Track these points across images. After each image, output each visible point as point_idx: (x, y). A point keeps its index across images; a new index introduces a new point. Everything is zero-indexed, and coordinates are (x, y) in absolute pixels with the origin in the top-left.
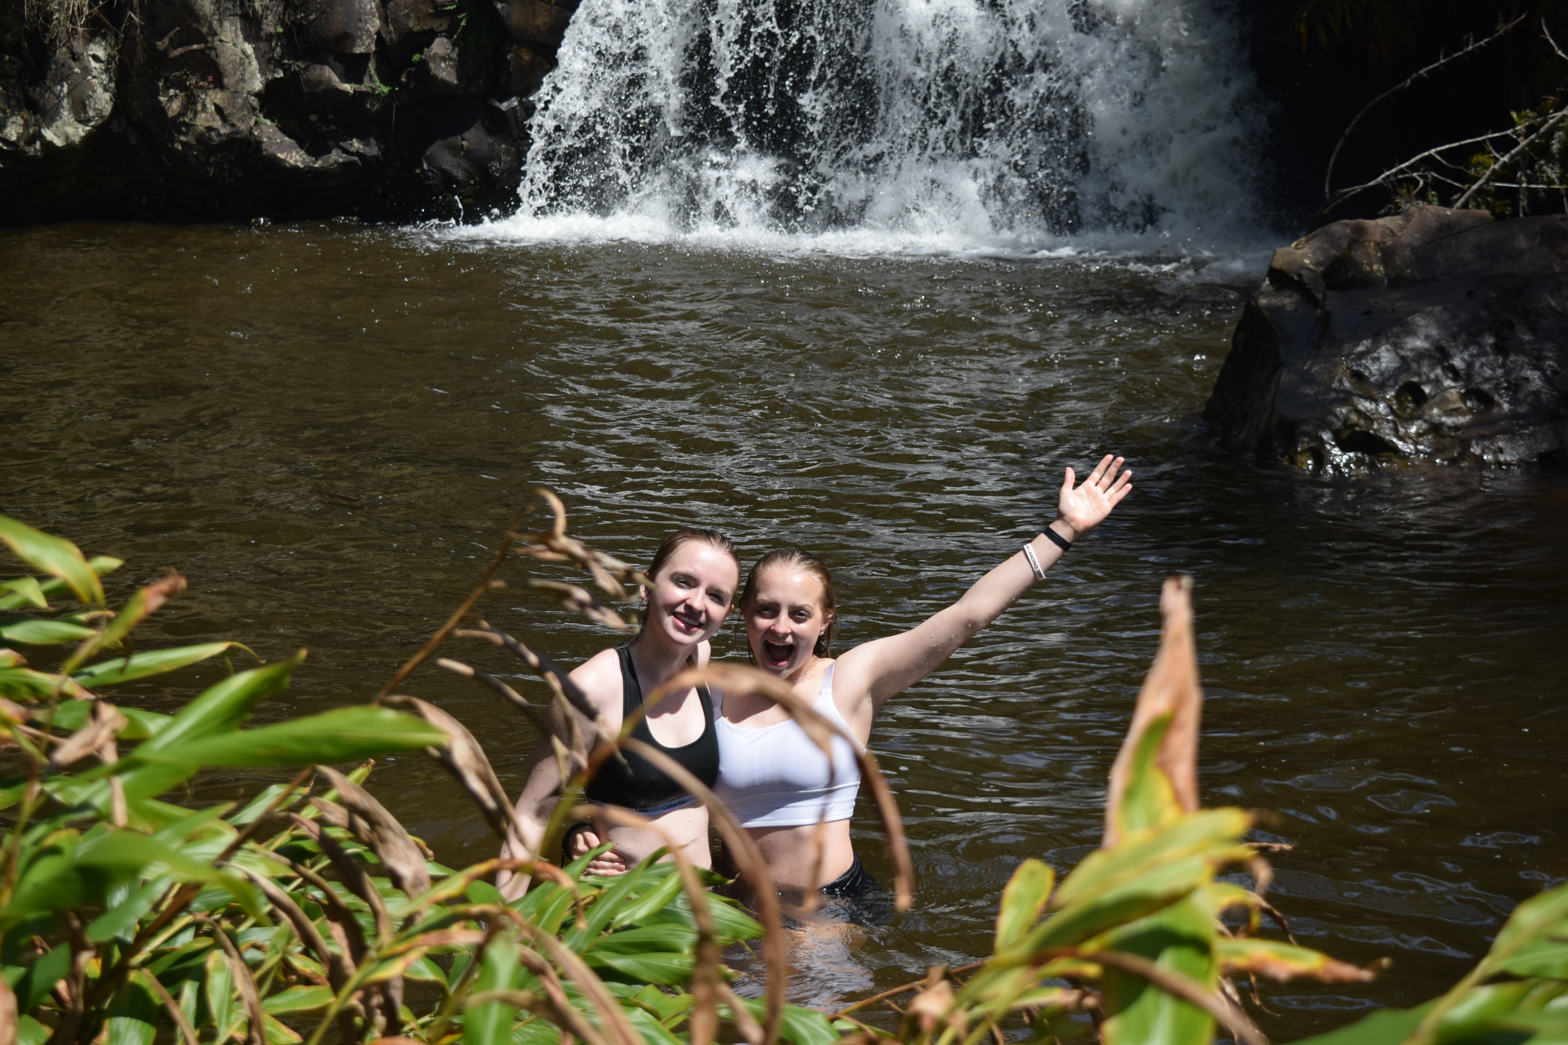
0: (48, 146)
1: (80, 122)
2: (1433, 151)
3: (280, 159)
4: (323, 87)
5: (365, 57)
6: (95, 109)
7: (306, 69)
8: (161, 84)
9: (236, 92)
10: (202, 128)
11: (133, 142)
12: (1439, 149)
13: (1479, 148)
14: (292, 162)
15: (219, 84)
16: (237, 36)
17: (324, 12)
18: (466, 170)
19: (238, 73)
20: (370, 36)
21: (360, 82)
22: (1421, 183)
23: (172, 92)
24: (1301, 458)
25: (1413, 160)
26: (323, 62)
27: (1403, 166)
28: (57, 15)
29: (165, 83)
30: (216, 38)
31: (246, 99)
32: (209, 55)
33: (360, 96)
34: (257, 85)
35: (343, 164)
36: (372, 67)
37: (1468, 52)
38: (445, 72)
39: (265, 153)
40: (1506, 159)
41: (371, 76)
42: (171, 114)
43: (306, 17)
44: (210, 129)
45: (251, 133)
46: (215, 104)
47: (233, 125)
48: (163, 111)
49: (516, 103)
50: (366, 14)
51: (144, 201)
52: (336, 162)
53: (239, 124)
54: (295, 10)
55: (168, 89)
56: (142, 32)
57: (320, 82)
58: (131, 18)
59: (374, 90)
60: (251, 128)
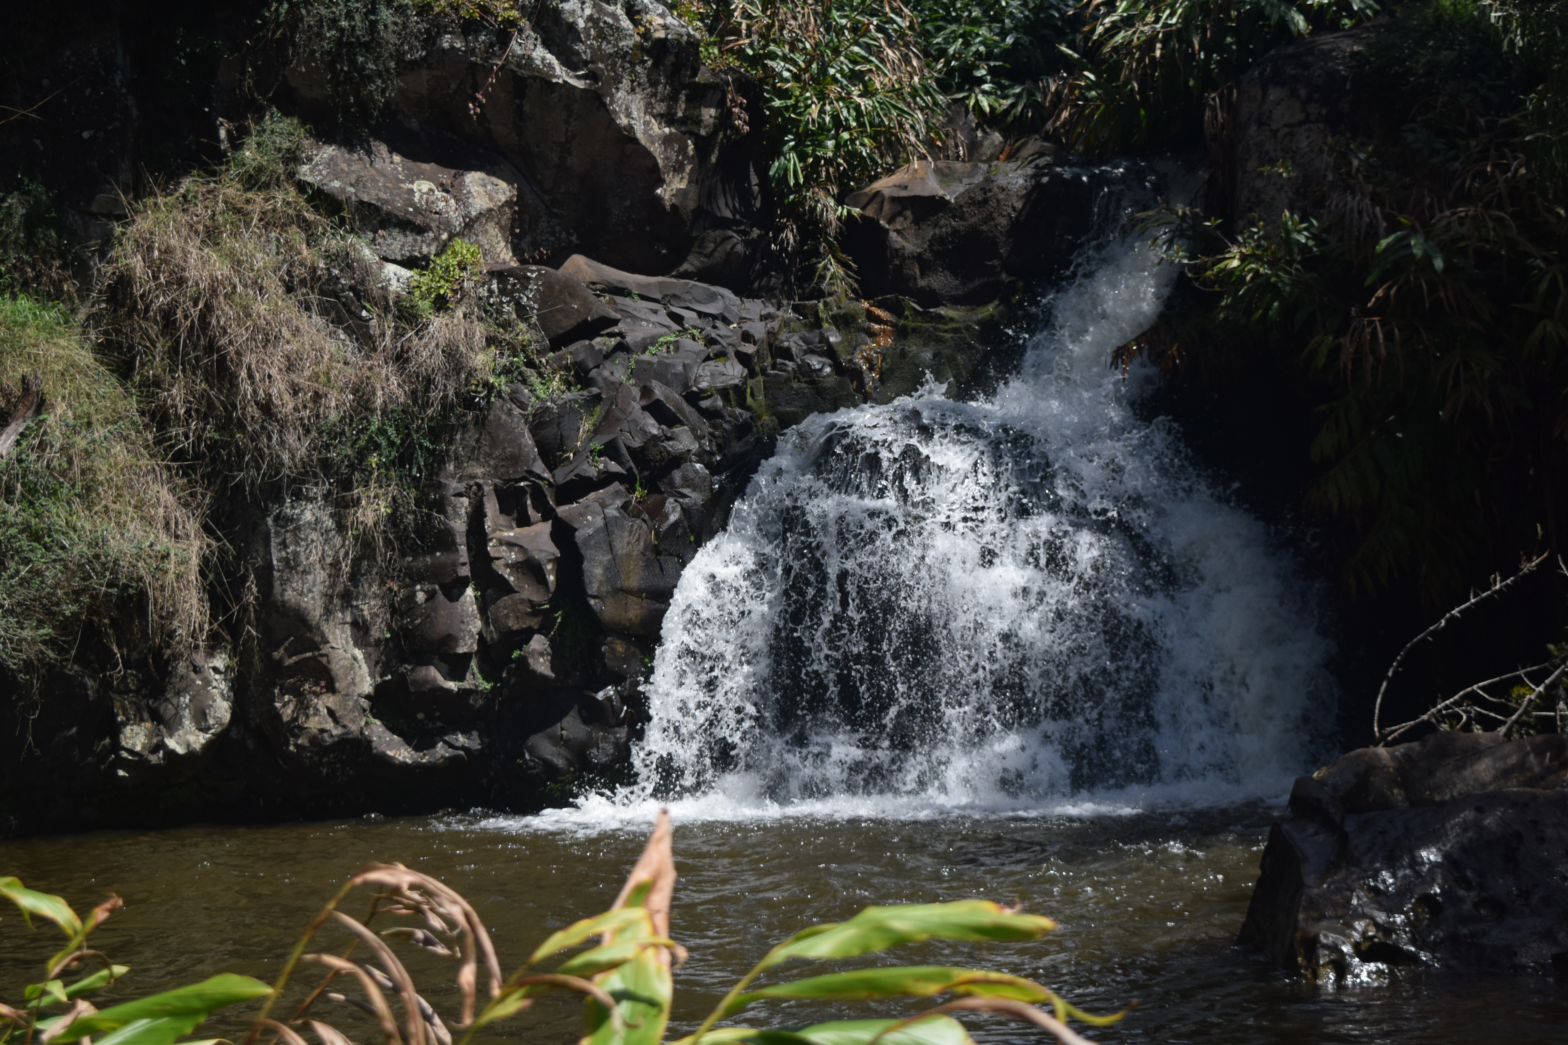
0: (171, 754)
1: (201, 730)
2: (1475, 687)
3: (390, 757)
4: (428, 686)
5: (467, 656)
6: (215, 718)
7: (412, 670)
8: (276, 691)
9: (347, 695)
10: (315, 731)
11: (251, 746)
12: (1481, 684)
13: (1519, 681)
14: (401, 758)
15: (331, 689)
16: (347, 643)
17: (429, 616)
18: (566, 759)
19: (349, 678)
20: (472, 636)
21: (462, 679)
22: (1465, 717)
23: (286, 698)
24: (1322, 971)
25: (1456, 697)
26: (428, 663)
27: (1448, 702)
28: (180, 631)
29: (281, 690)
30: (328, 645)
31: (357, 701)
32: (321, 662)
33: (464, 694)
34: (367, 686)
35: (449, 758)
36: (474, 664)
37: (1496, 592)
38: (542, 666)
39: (375, 751)
40: (1541, 689)
41: (473, 674)
42: (285, 719)
43: (412, 622)
44: (322, 731)
45: (362, 733)
46: (328, 708)
47: (344, 726)
48: (279, 717)
49: (612, 693)
50: (468, 616)
51: (261, 802)
52: (442, 757)
53: (350, 725)
54: (402, 617)
55: (284, 695)
56: (259, 644)
57: (426, 682)
58: (249, 632)
59: (476, 686)
60: (362, 729)
